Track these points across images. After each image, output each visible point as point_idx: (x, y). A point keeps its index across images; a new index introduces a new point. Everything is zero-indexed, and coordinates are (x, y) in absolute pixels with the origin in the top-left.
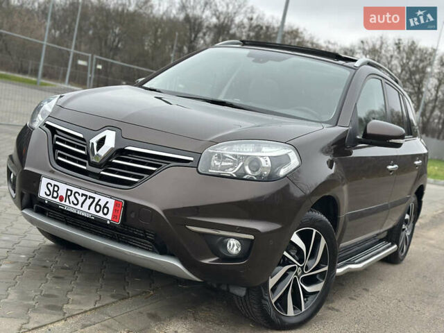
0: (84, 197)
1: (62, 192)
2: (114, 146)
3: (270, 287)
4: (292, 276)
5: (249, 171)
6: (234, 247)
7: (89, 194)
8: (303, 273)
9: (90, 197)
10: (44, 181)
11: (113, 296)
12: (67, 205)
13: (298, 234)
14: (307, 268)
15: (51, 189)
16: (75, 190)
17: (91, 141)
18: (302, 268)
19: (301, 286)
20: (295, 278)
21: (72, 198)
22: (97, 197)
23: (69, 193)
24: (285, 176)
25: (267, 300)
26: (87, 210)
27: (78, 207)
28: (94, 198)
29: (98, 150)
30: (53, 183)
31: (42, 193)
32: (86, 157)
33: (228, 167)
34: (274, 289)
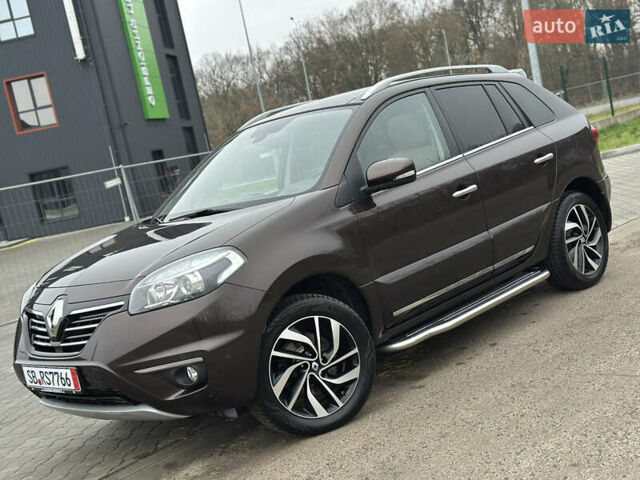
0: (52, 375)
1: (38, 376)
2: (62, 315)
3: (277, 396)
4: (307, 375)
5: (185, 292)
6: (193, 374)
7: (54, 370)
8: (321, 366)
10: (25, 371)
12: (45, 387)
14: (325, 360)
15: (31, 375)
16: (44, 370)
17: (47, 317)
19: (325, 381)
20: (311, 375)
21: (45, 379)
22: (59, 371)
23: (42, 375)
24: (225, 282)
26: (57, 387)
27: (51, 386)
28: (57, 373)
30: (30, 369)
31: (28, 381)
32: (47, 333)
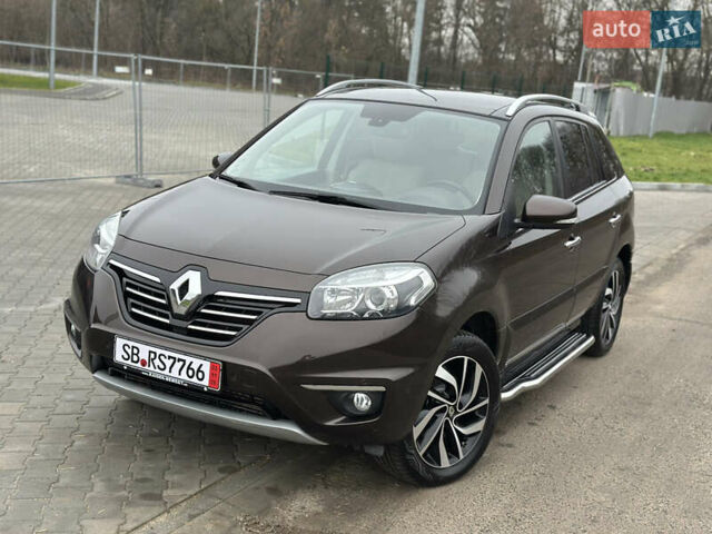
0: (172, 360)
1: (144, 355)
2: (200, 292)
3: (415, 438)
4: (443, 419)
5: (372, 307)
6: (362, 402)
7: (177, 356)
8: (456, 412)
9: (179, 360)
10: (119, 342)
11: (221, 470)
12: (151, 370)
13: (445, 367)
14: (461, 406)
15: (130, 351)
16: (159, 351)
17: (171, 287)
18: (454, 406)
19: (458, 431)
20: (447, 421)
21: (157, 362)
22: (188, 359)
23: (152, 356)
24: (418, 305)
25: (411, 454)
26: (176, 375)
27: (166, 372)
28: (184, 361)
29: (181, 299)
30: (131, 344)
31: (119, 356)
32: (168, 307)
33: (344, 303)
34: (421, 438)
